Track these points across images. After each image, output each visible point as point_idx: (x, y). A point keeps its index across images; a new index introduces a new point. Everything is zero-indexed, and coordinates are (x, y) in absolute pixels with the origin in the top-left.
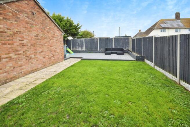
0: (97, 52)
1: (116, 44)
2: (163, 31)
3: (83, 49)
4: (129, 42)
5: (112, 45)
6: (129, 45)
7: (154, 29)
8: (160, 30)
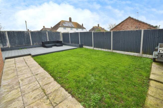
0: (30, 48)
1: (50, 38)
2: (65, 29)
3: (6, 45)
4: (60, 36)
5: (47, 39)
6: (60, 38)
7: (60, 27)
8: (63, 28)
